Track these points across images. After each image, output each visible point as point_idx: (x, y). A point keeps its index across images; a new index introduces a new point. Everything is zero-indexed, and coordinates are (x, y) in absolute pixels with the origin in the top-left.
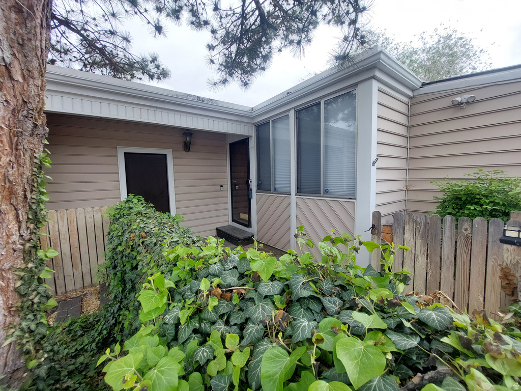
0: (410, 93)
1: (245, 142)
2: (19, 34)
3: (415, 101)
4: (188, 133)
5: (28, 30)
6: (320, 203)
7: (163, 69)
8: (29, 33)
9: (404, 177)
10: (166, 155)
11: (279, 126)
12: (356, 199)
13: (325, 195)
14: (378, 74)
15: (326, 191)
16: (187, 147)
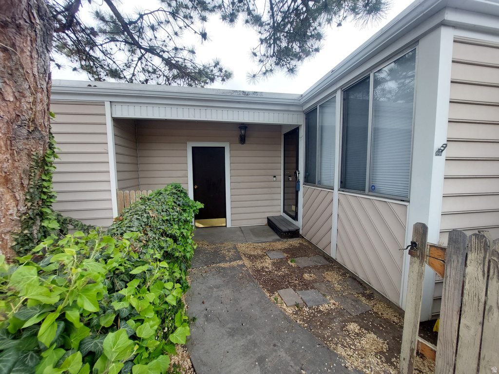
1: (295, 132)
2: (8, 67)
4: (244, 127)
5: (15, 63)
6: (364, 202)
7: (226, 71)
8: (15, 64)
10: (224, 148)
11: (327, 110)
12: (409, 201)
13: (370, 193)
14: (450, 16)
15: (373, 189)
16: (243, 140)
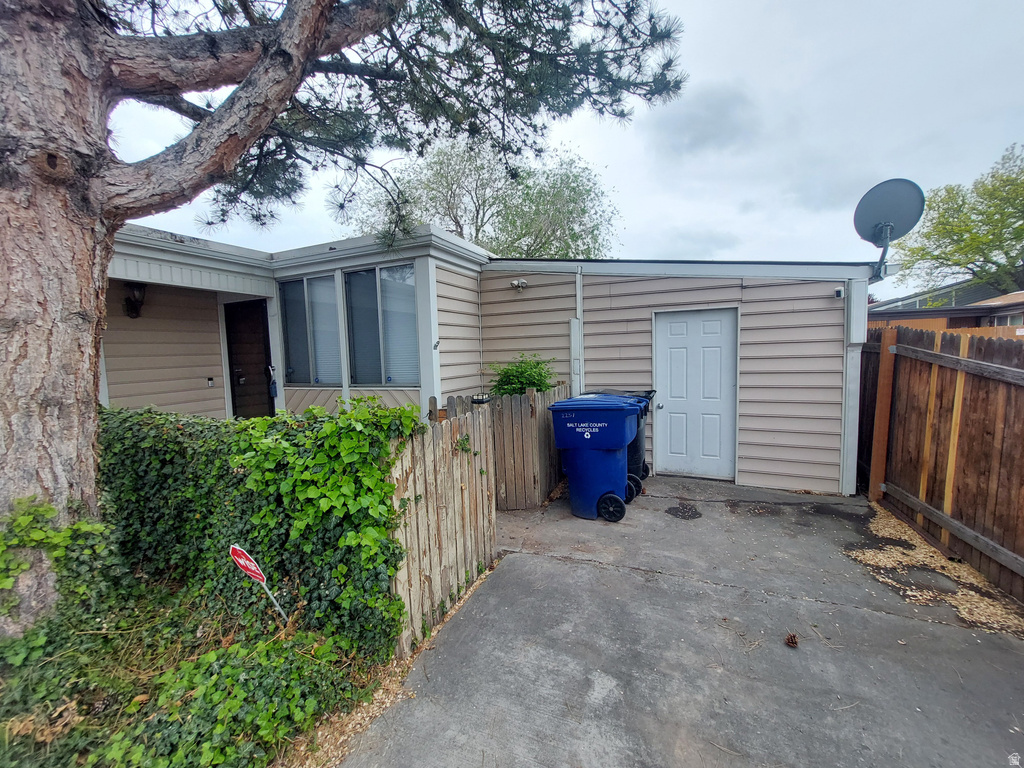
0: (478, 268)
3: (484, 276)
9: (478, 360)
11: (319, 288)
12: (420, 387)
13: (387, 384)
14: (433, 252)
15: (389, 379)
16: (133, 310)
